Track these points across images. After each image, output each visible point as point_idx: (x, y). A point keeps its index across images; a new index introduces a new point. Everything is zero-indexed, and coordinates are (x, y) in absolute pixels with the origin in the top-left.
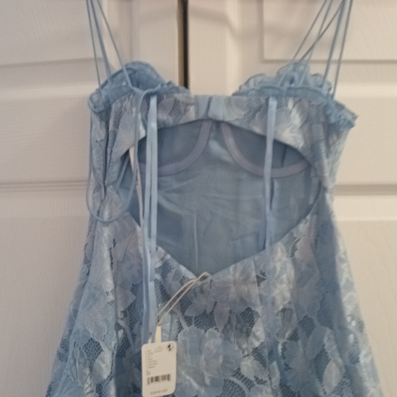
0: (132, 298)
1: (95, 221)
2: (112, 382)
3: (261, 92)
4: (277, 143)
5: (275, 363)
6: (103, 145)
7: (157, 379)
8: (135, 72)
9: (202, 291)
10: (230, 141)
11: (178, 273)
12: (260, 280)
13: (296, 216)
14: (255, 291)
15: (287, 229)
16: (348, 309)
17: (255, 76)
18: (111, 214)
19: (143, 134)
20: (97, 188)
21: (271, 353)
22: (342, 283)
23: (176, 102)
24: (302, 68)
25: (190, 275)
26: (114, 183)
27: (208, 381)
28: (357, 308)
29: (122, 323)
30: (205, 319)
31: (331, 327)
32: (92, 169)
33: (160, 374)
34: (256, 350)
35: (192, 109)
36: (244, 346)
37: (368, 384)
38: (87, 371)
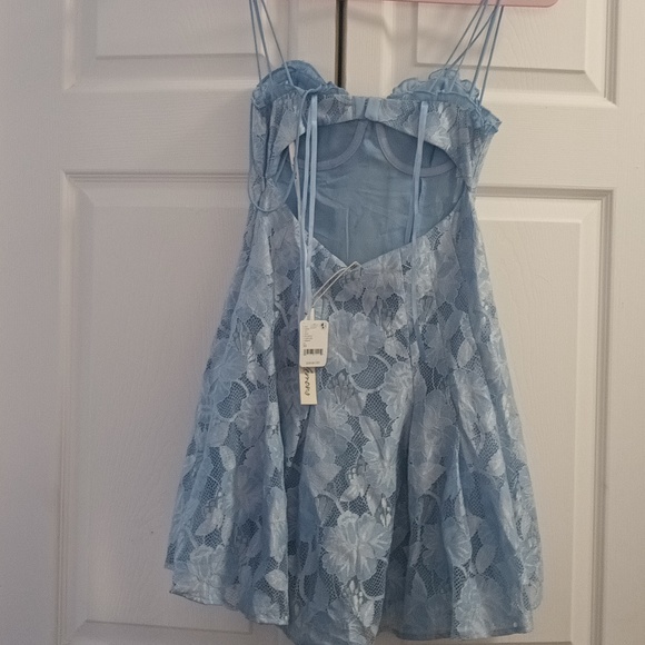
0: (288, 282)
1: (255, 211)
2: (272, 353)
3: (413, 96)
4: (427, 144)
5: (416, 343)
6: (264, 139)
7: (312, 351)
8: (295, 70)
9: (353, 279)
10: (383, 140)
11: (330, 261)
12: (405, 269)
13: (440, 213)
14: (400, 279)
15: (432, 226)
16: (483, 295)
17: (408, 80)
18: (270, 205)
19: (302, 131)
20: (258, 180)
21: (412, 335)
22: (479, 273)
23: (335, 102)
24: (452, 74)
25: (342, 264)
26: (273, 177)
27: (355, 358)
28: (491, 294)
29: (278, 305)
30: (354, 304)
31: (467, 311)
32: (253, 162)
33: (314, 348)
34: (398, 332)
35: (350, 109)
36: (389, 328)
37: (496, 359)
38: (250, 343)
